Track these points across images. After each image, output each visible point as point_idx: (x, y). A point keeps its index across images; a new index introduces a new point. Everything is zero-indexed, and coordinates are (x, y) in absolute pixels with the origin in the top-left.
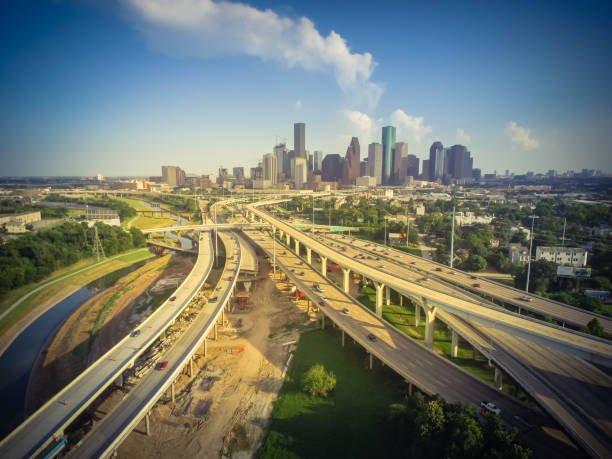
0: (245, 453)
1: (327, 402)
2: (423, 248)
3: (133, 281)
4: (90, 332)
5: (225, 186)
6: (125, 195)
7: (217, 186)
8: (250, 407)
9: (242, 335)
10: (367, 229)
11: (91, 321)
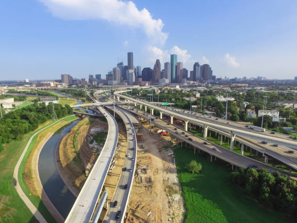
0: (177, 195)
1: (200, 175)
2: (208, 112)
3: (78, 130)
4: (75, 152)
5: (94, 84)
6: (45, 89)
7: (90, 84)
8: (168, 179)
9: (146, 151)
10: (178, 103)
11: (72, 148)
